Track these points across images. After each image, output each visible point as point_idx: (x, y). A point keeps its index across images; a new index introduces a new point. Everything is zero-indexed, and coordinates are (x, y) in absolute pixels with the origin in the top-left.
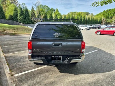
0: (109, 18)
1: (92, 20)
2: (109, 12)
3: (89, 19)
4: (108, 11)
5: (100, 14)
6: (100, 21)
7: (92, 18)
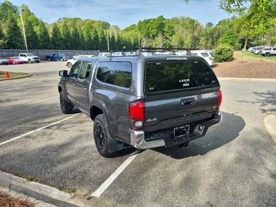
0: (150, 37)
1: (119, 41)
2: (149, 25)
3: (113, 37)
4: (147, 22)
5: (133, 27)
6: (135, 44)
7: (119, 37)
